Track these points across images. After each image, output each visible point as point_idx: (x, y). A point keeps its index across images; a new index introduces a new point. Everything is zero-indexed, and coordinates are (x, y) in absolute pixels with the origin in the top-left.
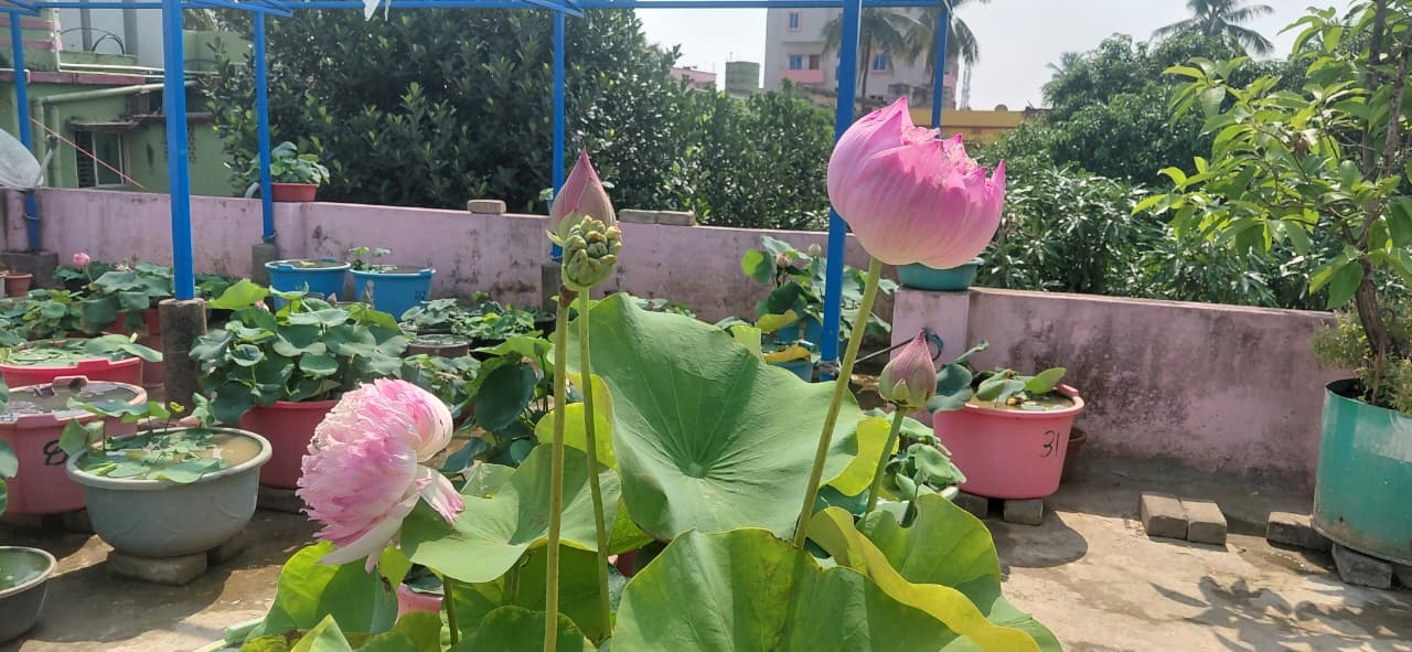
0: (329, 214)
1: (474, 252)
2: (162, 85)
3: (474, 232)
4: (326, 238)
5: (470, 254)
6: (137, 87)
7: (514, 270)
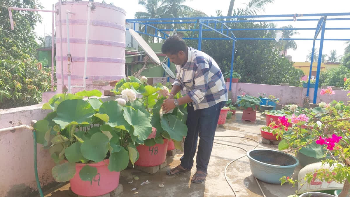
0: (242, 85)
1: (281, 95)
2: (140, 55)
3: (282, 90)
4: (242, 91)
5: (280, 95)
6: (136, 55)
7: (292, 99)
